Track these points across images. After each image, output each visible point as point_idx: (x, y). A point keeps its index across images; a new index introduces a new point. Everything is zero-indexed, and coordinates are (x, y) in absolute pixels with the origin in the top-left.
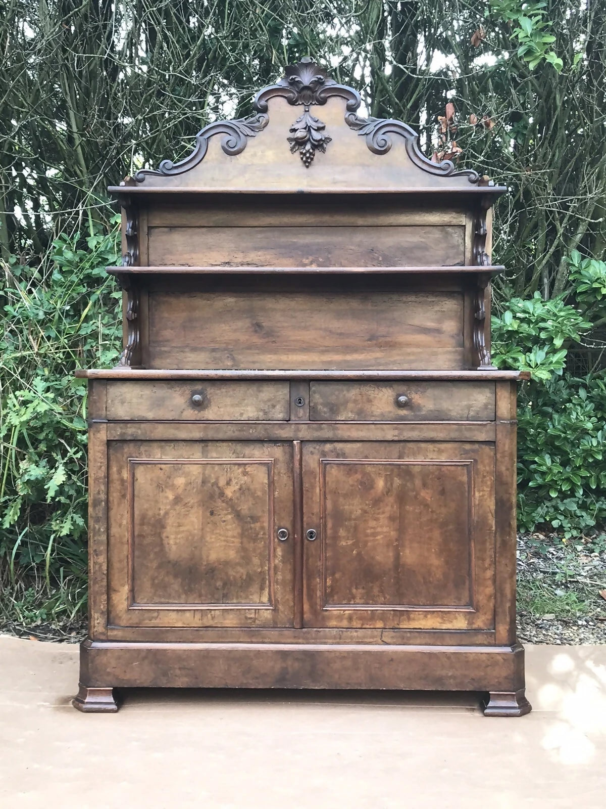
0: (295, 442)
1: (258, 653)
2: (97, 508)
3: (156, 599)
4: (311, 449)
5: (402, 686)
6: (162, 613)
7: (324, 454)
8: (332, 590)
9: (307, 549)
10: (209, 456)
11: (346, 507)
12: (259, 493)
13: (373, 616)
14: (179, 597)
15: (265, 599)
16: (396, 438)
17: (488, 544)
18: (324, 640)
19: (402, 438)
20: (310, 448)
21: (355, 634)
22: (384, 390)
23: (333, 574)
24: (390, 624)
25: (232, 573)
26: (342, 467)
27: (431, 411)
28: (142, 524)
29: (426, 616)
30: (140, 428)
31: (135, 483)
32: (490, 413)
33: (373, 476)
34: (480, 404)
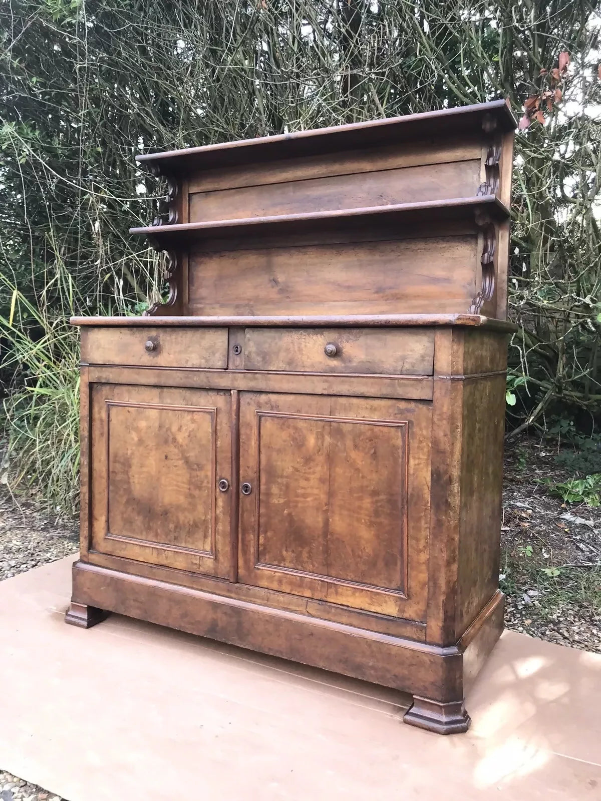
0: (233, 392)
3: (125, 533)
4: (248, 400)
5: (321, 665)
6: (129, 546)
7: (259, 405)
8: (265, 549)
9: (243, 502)
10: (165, 402)
11: (279, 463)
12: (204, 442)
13: (301, 583)
14: (141, 534)
15: (208, 548)
16: (325, 392)
17: (423, 522)
18: (253, 599)
19: (331, 392)
20: (246, 398)
21: (282, 599)
22: (315, 337)
23: (266, 532)
24: (318, 595)
25: (182, 518)
26: (275, 419)
27: (363, 362)
28: (115, 462)
29: (354, 594)
30: (111, 372)
31: (110, 423)
32: (427, 367)
33: (305, 431)
34: (417, 355)
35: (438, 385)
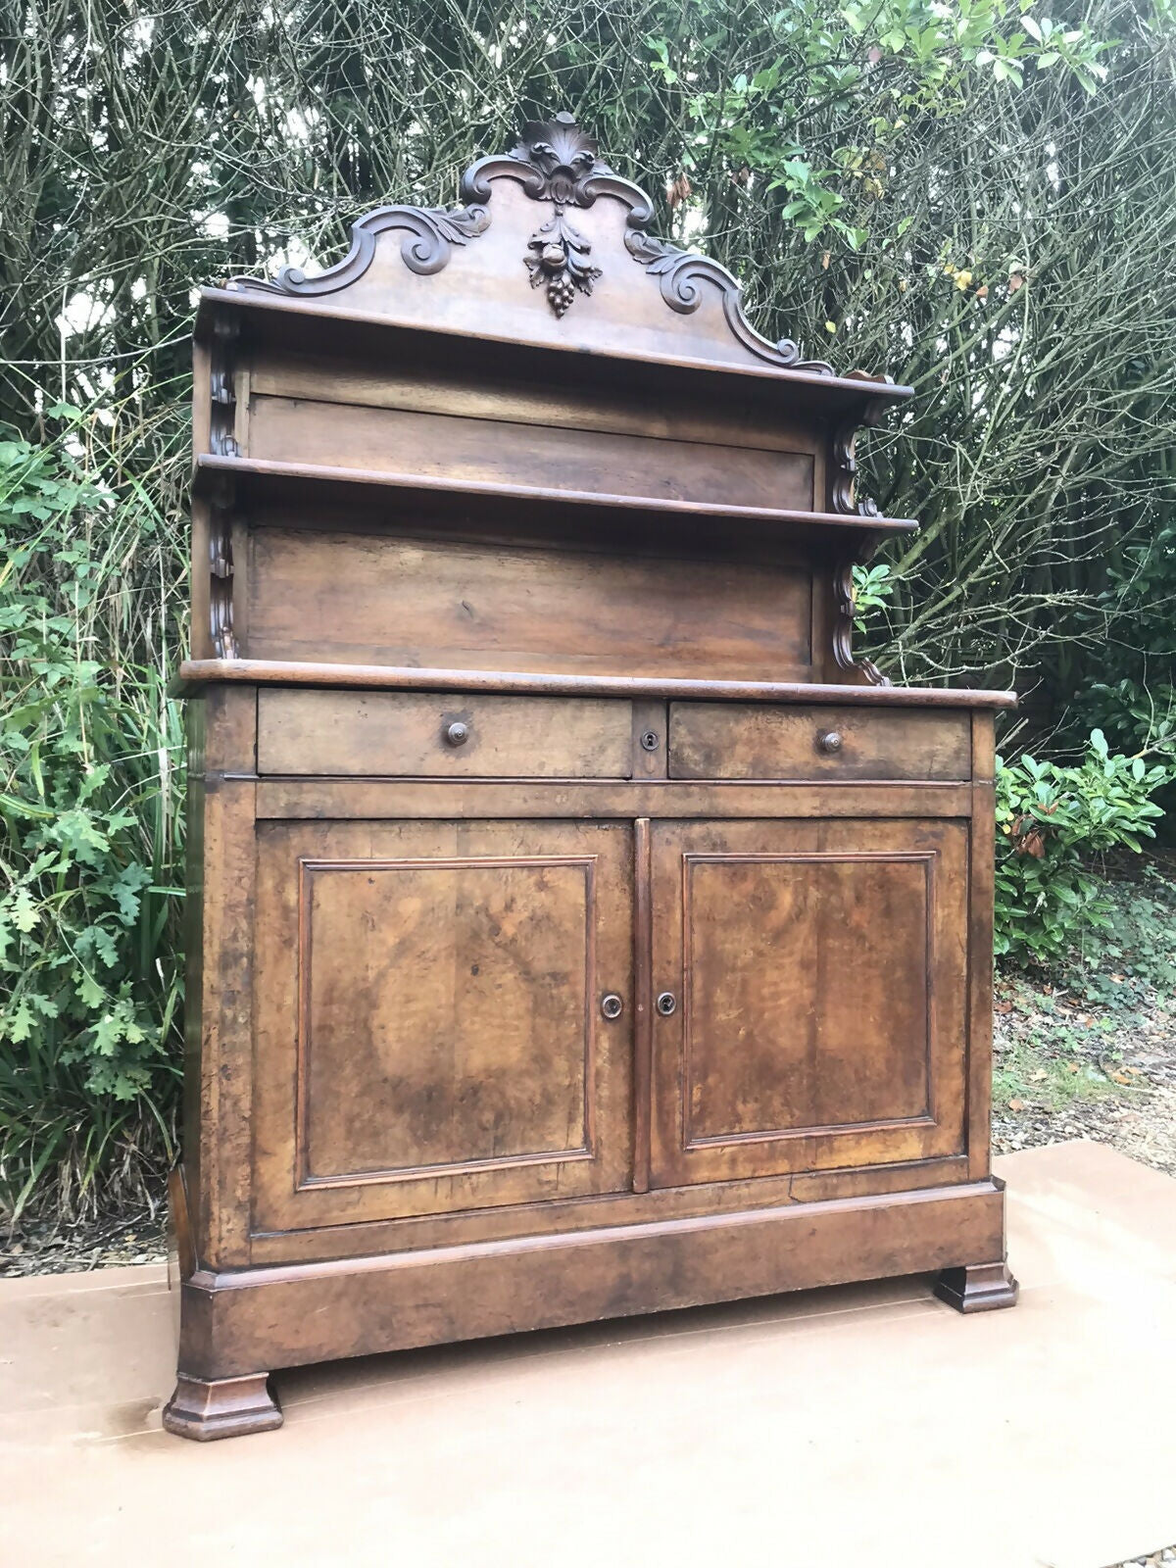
0: (641, 821)
1: (577, 1253)
2: (230, 972)
3: (357, 1164)
4: (668, 835)
5: (829, 1280)
6: (368, 1191)
7: (689, 845)
8: (702, 1110)
9: (658, 1032)
10: (472, 850)
11: (728, 946)
12: (568, 926)
13: (773, 1152)
14: (406, 1153)
15: (577, 1139)
16: (816, 813)
17: (955, 1001)
18: (688, 1211)
19: (826, 812)
20: (665, 831)
21: (744, 1191)
22: (797, 721)
23: (704, 1078)
24: (802, 1163)
25: (512, 1092)
26: (721, 868)
27: (873, 761)
28: (329, 1001)
30: (330, 794)
31: (315, 912)
32: (961, 766)
33: (774, 884)
34: (949, 751)
35: (977, 793)
